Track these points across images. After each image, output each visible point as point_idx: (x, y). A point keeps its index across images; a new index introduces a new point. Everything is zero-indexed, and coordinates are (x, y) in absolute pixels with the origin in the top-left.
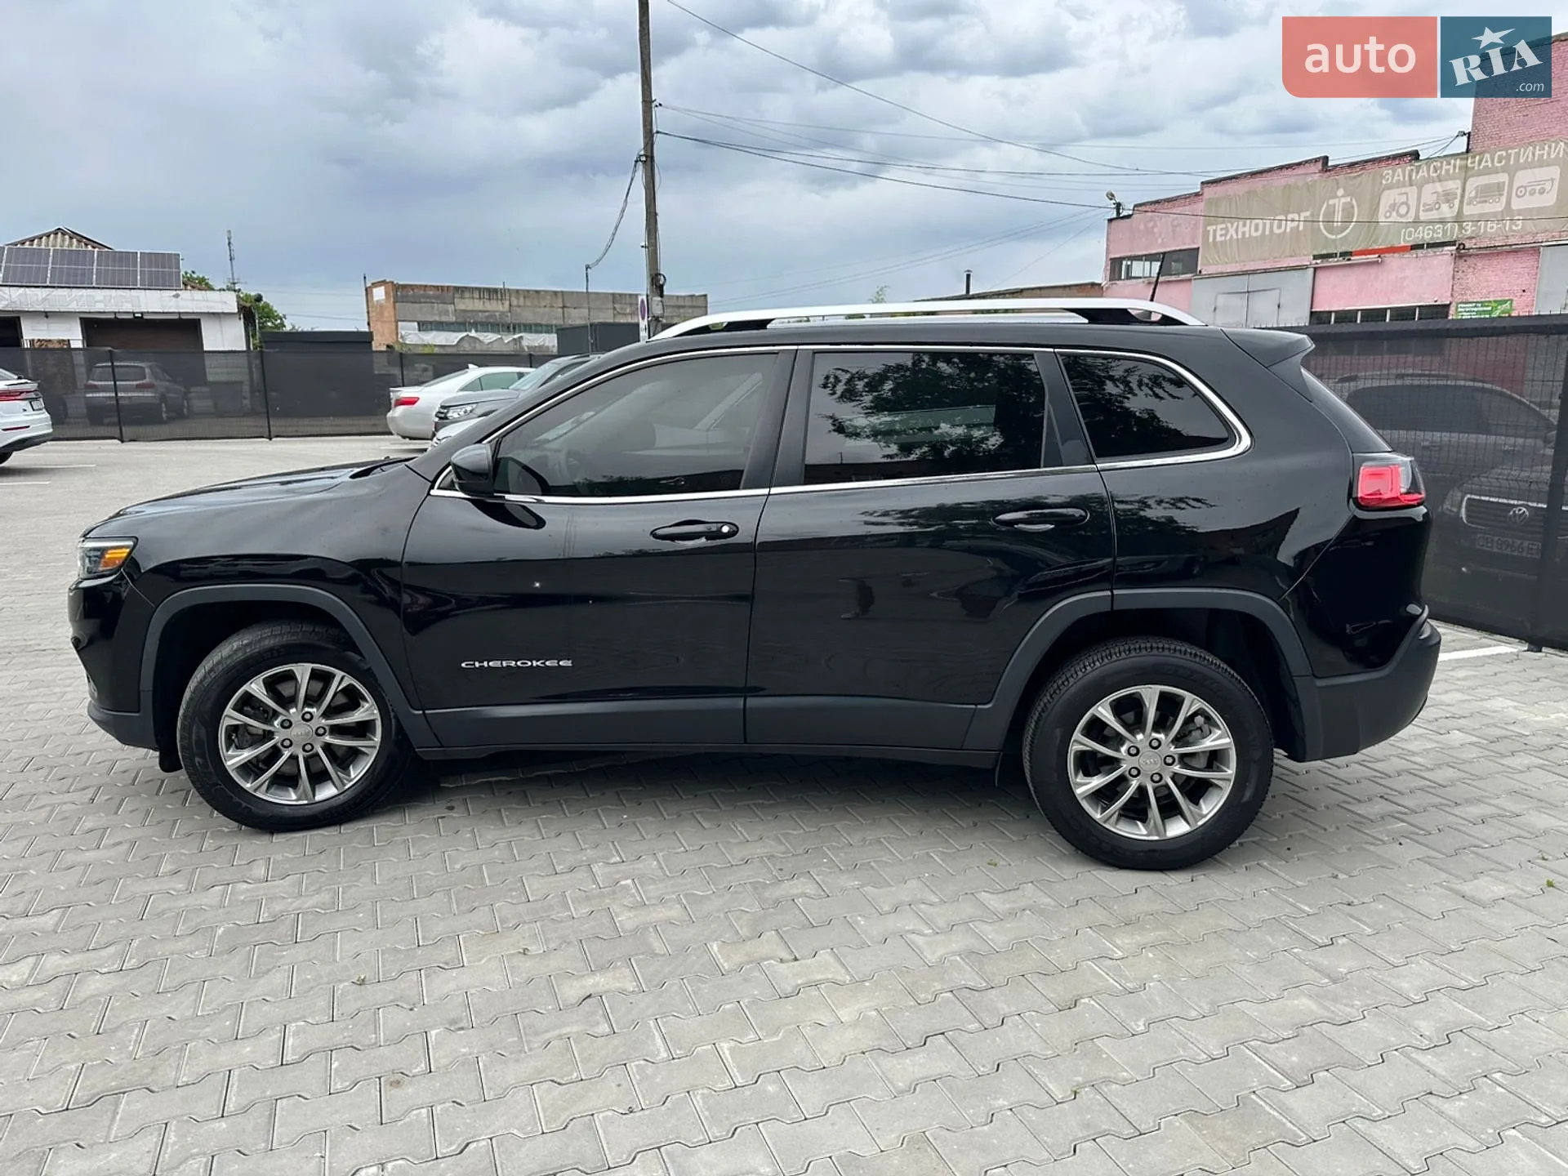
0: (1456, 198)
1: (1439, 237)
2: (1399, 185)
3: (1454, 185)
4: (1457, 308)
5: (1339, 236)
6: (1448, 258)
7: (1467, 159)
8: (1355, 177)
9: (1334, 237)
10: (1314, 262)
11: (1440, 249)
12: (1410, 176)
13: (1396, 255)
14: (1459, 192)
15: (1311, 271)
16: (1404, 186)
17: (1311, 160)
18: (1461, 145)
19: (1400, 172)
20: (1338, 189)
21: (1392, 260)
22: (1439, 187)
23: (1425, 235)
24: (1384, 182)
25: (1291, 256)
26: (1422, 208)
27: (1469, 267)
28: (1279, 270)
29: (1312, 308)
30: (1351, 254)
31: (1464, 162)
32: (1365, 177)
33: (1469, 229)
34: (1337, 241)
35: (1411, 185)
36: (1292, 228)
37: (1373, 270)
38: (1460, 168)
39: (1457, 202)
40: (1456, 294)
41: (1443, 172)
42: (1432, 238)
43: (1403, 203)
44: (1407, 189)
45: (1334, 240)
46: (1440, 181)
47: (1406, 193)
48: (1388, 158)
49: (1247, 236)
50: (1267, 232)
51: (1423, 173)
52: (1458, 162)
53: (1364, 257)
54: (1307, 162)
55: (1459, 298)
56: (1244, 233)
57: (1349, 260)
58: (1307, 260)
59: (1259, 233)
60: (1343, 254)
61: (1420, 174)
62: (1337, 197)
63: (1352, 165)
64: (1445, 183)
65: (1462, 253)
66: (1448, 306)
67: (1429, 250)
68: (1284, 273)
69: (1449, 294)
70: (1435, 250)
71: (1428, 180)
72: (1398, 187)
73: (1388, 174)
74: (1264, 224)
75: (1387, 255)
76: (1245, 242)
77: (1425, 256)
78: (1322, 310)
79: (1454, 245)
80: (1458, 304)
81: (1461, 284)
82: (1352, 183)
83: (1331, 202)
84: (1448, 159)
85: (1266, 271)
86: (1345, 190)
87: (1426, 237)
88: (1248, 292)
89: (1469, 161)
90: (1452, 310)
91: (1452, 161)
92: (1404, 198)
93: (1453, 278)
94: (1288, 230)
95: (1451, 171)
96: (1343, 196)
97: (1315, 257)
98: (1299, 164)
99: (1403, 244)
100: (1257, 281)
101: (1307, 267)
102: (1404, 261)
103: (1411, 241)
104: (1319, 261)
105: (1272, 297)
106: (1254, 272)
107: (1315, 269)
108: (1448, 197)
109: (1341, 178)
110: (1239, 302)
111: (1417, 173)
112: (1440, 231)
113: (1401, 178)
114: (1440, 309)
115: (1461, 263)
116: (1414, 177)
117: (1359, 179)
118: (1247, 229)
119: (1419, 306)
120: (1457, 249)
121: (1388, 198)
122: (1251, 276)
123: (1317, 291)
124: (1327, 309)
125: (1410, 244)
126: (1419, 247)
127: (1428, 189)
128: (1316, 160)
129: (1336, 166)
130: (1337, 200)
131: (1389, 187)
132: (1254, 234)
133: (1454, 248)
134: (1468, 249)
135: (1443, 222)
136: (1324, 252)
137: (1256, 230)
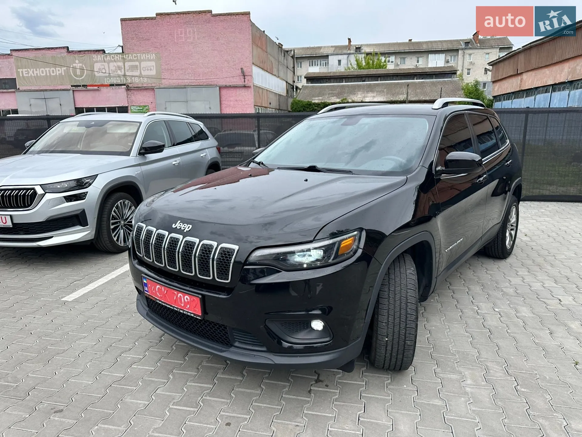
0: (122, 69)
1: (119, 82)
2: (100, 61)
3: (121, 64)
4: (131, 108)
5: (80, 79)
6: (124, 90)
7: (123, 55)
8: (83, 56)
9: (78, 79)
10: (72, 88)
11: (121, 87)
12: (104, 59)
13: (105, 87)
14: (123, 67)
15: (71, 91)
16: (102, 62)
17: (62, 47)
18: (120, 50)
19: (100, 57)
20: (76, 60)
21: (104, 89)
22: (115, 64)
23: (115, 81)
24: (94, 60)
25: (61, 85)
26: (111, 71)
27: (132, 93)
28: (57, 90)
29: (75, 106)
30: (86, 86)
31: (123, 56)
32: (86, 56)
33: (129, 81)
34: (81, 80)
35: (105, 62)
36: (59, 74)
37: (97, 93)
38: (122, 58)
39: (123, 70)
40: (129, 103)
41: (116, 59)
42: (117, 82)
43: (103, 69)
44: (104, 64)
45: (79, 80)
46: (115, 62)
47: (104, 65)
48: (94, 51)
49: (39, 75)
50: (48, 74)
51: (108, 58)
52: (120, 56)
53: (92, 87)
54: (60, 48)
55: (130, 104)
56: (37, 74)
57: (86, 88)
58: (69, 87)
59: (44, 74)
60: (83, 86)
61: (107, 59)
62: (76, 63)
63: (80, 51)
64: (117, 63)
65: (128, 89)
66: (127, 107)
67: (117, 87)
68: (60, 92)
69: (127, 102)
70: (119, 87)
71: (111, 61)
72: (100, 62)
73: (95, 57)
74: (46, 71)
75: (101, 87)
76: (37, 78)
77: (115, 89)
78: (80, 107)
79: (125, 85)
80: (131, 106)
81: (130, 99)
82: (81, 58)
83: (74, 65)
84: (117, 54)
85: (51, 90)
86: (79, 61)
87: (114, 82)
88: (45, 98)
89: (124, 56)
90: (129, 108)
91: (118, 55)
92: (103, 67)
93: (127, 97)
94: (58, 74)
95: (119, 59)
96: (79, 63)
97: (72, 86)
98: (57, 48)
99: (106, 84)
100: (48, 95)
101: (69, 90)
102: (108, 90)
103: (109, 83)
104: (74, 88)
105: (57, 100)
106: (46, 90)
107: (73, 91)
108: (119, 68)
109: (76, 56)
110: (42, 102)
111: (106, 58)
112: (119, 80)
113: (100, 59)
114: (125, 108)
115: (129, 92)
116: (105, 59)
117: (83, 58)
118: (38, 72)
119: (117, 107)
120: (127, 87)
121: (97, 67)
122: (45, 92)
123: (76, 99)
124: (82, 107)
125: (109, 84)
126: (113, 85)
127: (111, 64)
128: (64, 48)
129: (73, 51)
130: (76, 65)
131: (97, 62)
132: (42, 75)
133: (125, 86)
134: (131, 87)
135: (119, 76)
136: (75, 84)
137: (43, 73)
